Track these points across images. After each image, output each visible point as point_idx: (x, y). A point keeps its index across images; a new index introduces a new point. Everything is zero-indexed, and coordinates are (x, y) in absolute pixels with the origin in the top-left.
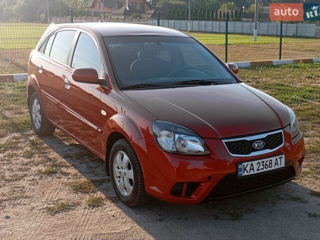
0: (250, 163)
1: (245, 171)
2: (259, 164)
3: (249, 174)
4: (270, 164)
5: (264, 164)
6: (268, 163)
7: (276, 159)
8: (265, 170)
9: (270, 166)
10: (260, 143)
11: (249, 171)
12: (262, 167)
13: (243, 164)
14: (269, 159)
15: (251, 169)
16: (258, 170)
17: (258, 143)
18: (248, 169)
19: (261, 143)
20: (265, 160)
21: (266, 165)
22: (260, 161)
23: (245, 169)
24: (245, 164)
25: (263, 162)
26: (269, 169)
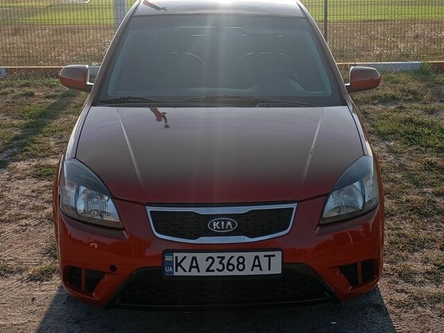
0: (190, 256)
1: (179, 268)
2: (210, 260)
3: (187, 274)
4: (239, 263)
5: (225, 262)
6: (234, 262)
7: (257, 257)
8: (226, 273)
9: (241, 267)
10: (226, 222)
11: (188, 270)
12: (220, 267)
13: (175, 254)
14: (237, 255)
15: (191, 267)
16: (208, 270)
17: (220, 221)
18: (186, 264)
19: (229, 223)
20: (227, 255)
21: (229, 264)
22: (214, 255)
23: (178, 265)
24: (180, 256)
25: (223, 258)
26: (236, 273)
